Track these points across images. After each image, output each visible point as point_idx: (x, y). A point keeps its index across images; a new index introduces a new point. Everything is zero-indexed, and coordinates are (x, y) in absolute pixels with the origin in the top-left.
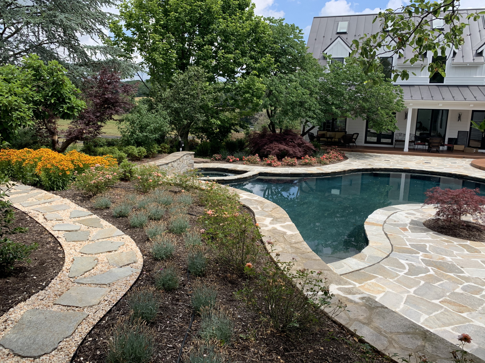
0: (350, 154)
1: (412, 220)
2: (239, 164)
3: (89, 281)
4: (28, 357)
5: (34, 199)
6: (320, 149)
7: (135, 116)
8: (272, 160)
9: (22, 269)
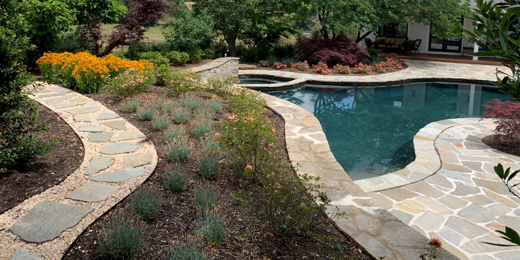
0: (411, 63)
1: (470, 136)
2: (287, 71)
3: (101, 179)
4: (32, 243)
5: (68, 101)
6: (376, 56)
7: (179, 21)
8: (322, 67)
9: (42, 165)
